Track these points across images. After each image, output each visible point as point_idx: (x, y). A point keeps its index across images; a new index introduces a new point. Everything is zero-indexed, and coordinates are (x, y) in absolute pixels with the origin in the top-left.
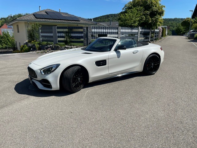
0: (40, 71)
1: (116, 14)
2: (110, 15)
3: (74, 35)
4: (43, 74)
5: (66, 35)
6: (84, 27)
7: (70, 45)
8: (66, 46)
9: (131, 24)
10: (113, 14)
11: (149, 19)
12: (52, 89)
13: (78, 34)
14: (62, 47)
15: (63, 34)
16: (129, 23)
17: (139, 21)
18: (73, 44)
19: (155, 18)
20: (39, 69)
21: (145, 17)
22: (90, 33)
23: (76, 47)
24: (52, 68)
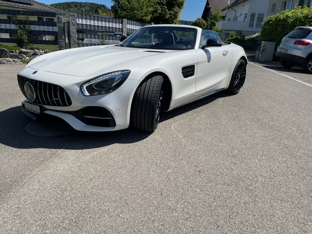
0: (78, 89)
1: (84, 3)
2: (72, 3)
3: (37, 29)
4: (88, 95)
5: (19, 27)
6: (58, 14)
7: (29, 49)
8: (23, 50)
9: (142, 16)
10: (78, 3)
11: (166, 11)
12: (116, 129)
13: (45, 27)
14: (13, 52)
15: (13, 25)
16: (139, 14)
17: (152, 13)
18: (35, 46)
19: (173, 10)
20: (77, 84)
21: (161, 7)
22: (74, 25)
23: (45, 53)
24: (112, 80)
